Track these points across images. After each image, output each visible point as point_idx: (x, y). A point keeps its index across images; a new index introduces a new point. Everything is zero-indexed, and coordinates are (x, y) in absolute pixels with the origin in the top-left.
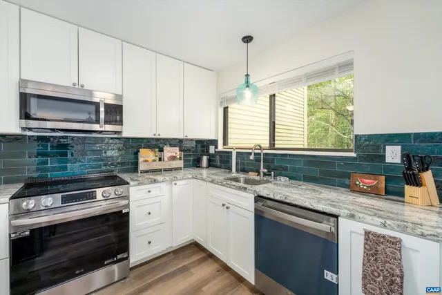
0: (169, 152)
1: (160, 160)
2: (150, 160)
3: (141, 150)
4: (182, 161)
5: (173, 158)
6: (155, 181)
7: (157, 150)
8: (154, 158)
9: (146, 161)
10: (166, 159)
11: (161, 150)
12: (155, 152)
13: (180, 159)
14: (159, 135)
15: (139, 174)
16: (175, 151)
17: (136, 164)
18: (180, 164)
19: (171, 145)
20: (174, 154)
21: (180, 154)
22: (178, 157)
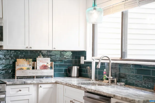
0: (41, 61)
1: (33, 68)
2: (25, 68)
3: (17, 59)
4: (53, 70)
5: (45, 67)
6: (25, 84)
7: (31, 60)
8: (28, 66)
9: (21, 69)
10: (38, 68)
11: (35, 60)
12: (29, 62)
13: (51, 68)
14: (31, 48)
15: (16, 79)
16: (47, 61)
17: (14, 71)
18: (51, 72)
19: (44, 56)
20: (46, 64)
21: (51, 64)
22: (49, 66)
